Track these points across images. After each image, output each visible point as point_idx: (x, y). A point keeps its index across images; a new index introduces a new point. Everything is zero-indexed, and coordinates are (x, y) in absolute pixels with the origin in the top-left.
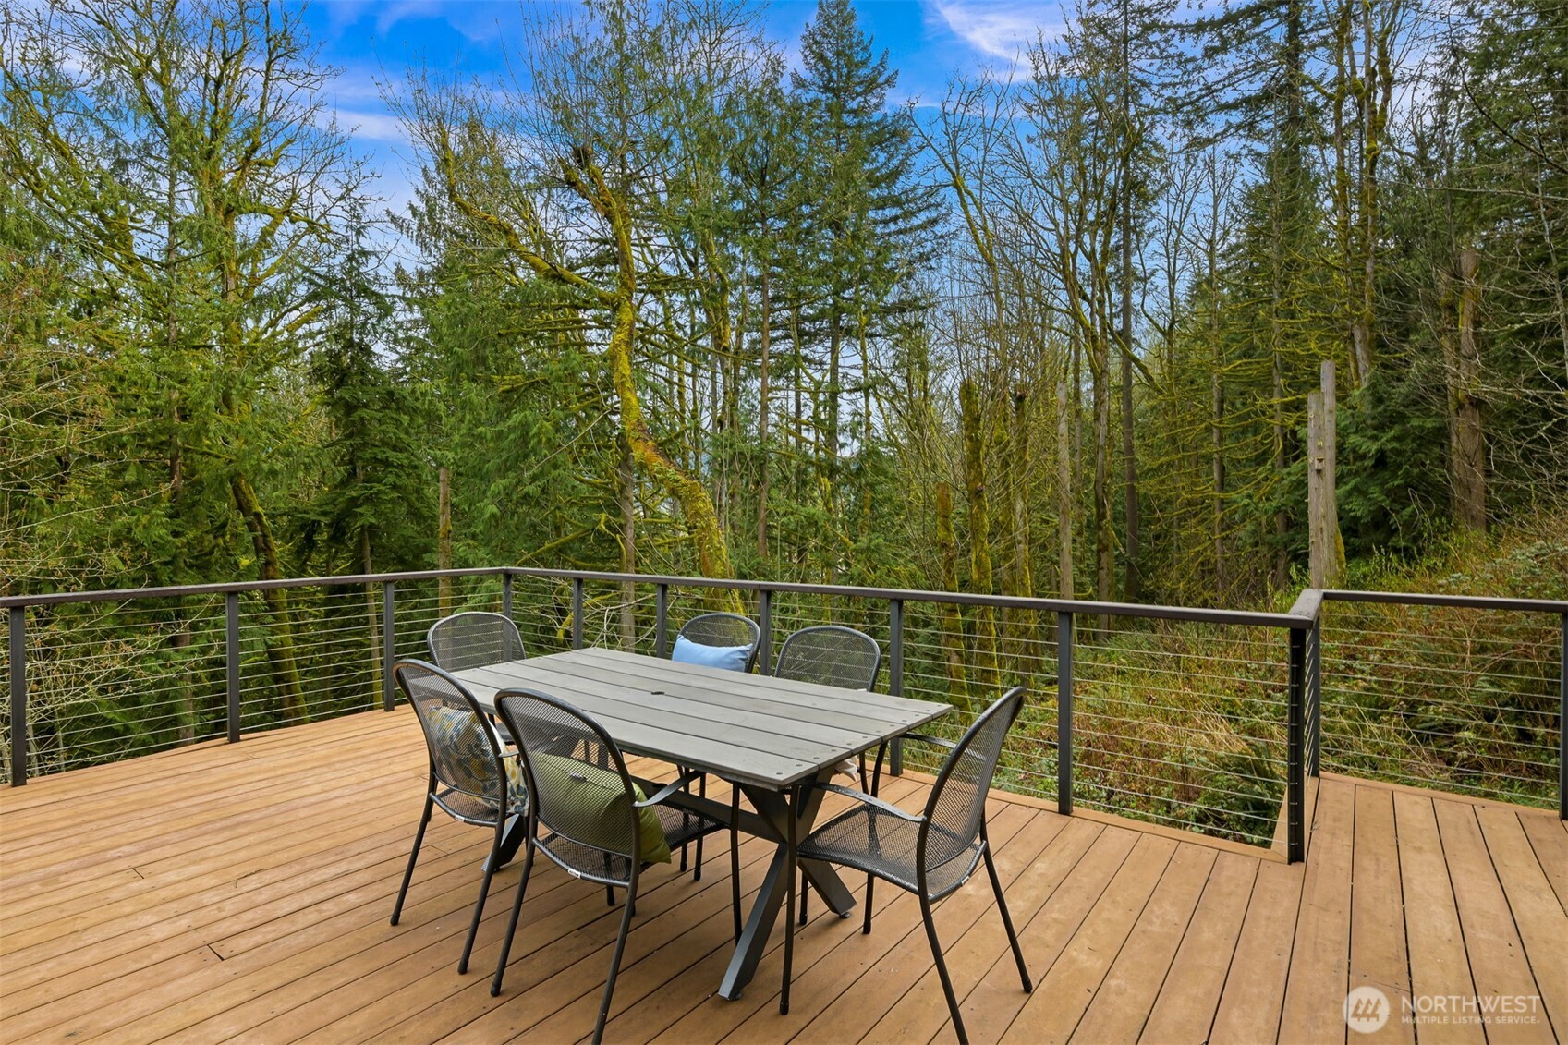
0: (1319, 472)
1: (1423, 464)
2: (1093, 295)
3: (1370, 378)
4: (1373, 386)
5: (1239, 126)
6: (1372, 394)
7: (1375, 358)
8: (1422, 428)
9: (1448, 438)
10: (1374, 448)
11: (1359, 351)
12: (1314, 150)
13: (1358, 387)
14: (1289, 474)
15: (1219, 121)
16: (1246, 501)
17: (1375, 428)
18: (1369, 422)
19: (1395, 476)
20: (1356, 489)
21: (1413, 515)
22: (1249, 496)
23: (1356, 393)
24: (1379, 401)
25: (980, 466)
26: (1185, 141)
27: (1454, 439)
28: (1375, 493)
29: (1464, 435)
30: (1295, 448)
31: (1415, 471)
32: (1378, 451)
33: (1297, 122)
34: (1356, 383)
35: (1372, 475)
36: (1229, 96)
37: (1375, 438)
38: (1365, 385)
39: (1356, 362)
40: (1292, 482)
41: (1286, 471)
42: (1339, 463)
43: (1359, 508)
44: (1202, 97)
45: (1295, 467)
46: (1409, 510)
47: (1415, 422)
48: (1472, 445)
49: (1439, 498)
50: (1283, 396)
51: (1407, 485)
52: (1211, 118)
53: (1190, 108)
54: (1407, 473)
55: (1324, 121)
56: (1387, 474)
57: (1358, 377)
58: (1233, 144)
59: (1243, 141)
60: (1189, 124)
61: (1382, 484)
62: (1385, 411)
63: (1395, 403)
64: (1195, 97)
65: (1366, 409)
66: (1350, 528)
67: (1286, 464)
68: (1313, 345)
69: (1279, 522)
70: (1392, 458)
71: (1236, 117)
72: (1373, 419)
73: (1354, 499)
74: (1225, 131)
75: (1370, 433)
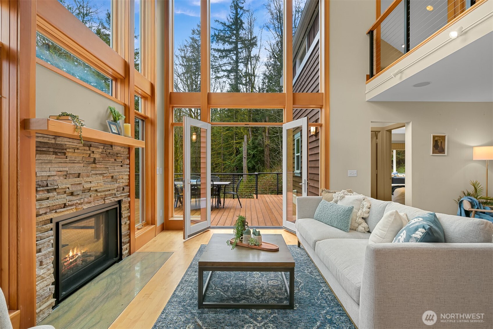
0: (245, 158)
1: (261, 157)
2: (195, 111)
3: (252, 139)
4: (252, 141)
5: (226, 76)
6: (252, 142)
7: (253, 135)
8: (260, 149)
9: (264, 151)
10: (253, 153)
11: (250, 133)
12: (241, 86)
13: (250, 140)
14: (237, 158)
15: (222, 74)
16: (229, 163)
17: (253, 149)
18: (252, 148)
19: (256, 159)
20: (249, 161)
21: (259, 167)
22: (230, 162)
23: (250, 142)
24: (253, 143)
25: (177, 154)
26: (215, 76)
27: (265, 152)
28: (253, 162)
29: (267, 152)
30: (238, 152)
31: (259, 158)
32: (253, 154)
33: (238, 78)
34: (249, 139)
35: (252, 158)
36: (224, 68)
37: (253, 151)
38: (251, 140)
39: (249, 135)
40: (238, 159)
41: (237, 157)
42: (247, 156)
43: (250, 166)
44: (219, 67)
45: (238, 156)
46: (258, 166)
47: (259, 148)
48: (268, 154)
49: (263, 163)
50: (236, 140)
51: (258, 161)
52: (220, 72)
53: (216, 68)
54: (258, 158)
55: (243, 80)
56: (255, 158)
57: (250, 138)
58: (225, 79)
59: (227, 79)
60: (215, 72)
61: (254, 160)
62: (254, 146)
63: (256, 144)
64: (217, 66)
65: (251, 145)
66: (249, 169)
67: (237, 156)
68: (242, 131)
69: (235, 168)
70: (255, 155)
71: (226, 74)
72: (252, 147)
73: (249, 163)
74: (223, 76)
75: (252, 150)
